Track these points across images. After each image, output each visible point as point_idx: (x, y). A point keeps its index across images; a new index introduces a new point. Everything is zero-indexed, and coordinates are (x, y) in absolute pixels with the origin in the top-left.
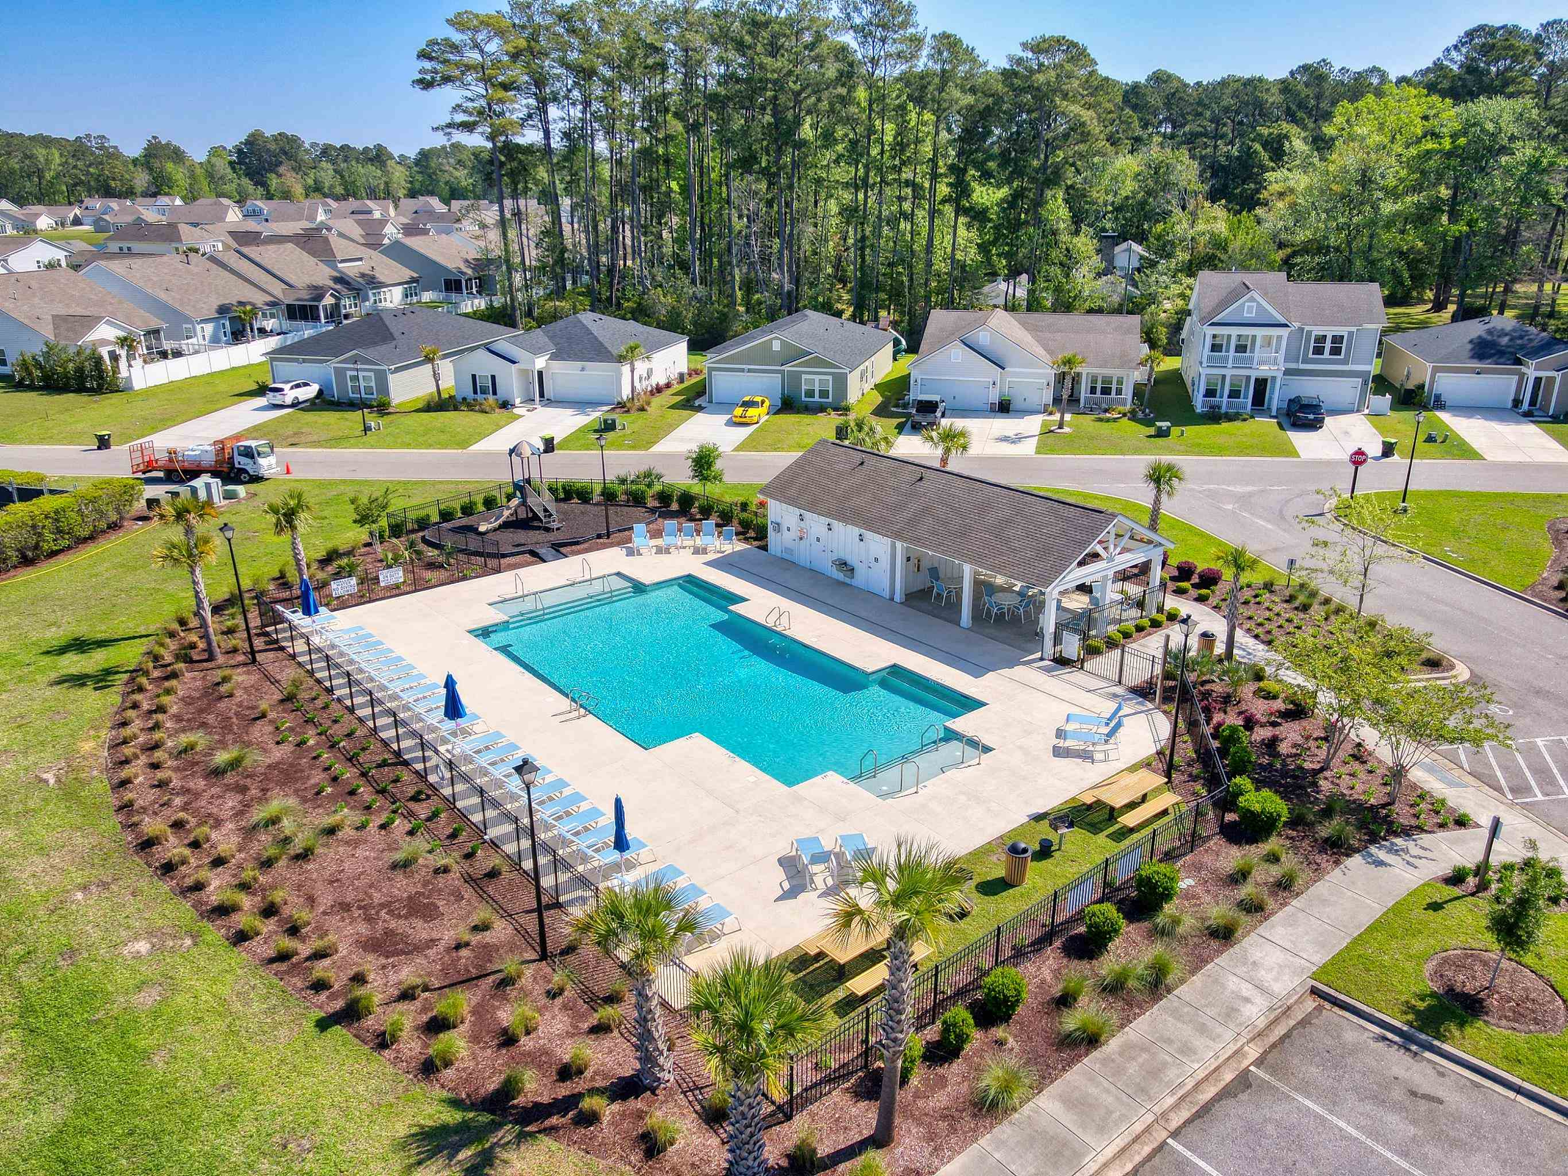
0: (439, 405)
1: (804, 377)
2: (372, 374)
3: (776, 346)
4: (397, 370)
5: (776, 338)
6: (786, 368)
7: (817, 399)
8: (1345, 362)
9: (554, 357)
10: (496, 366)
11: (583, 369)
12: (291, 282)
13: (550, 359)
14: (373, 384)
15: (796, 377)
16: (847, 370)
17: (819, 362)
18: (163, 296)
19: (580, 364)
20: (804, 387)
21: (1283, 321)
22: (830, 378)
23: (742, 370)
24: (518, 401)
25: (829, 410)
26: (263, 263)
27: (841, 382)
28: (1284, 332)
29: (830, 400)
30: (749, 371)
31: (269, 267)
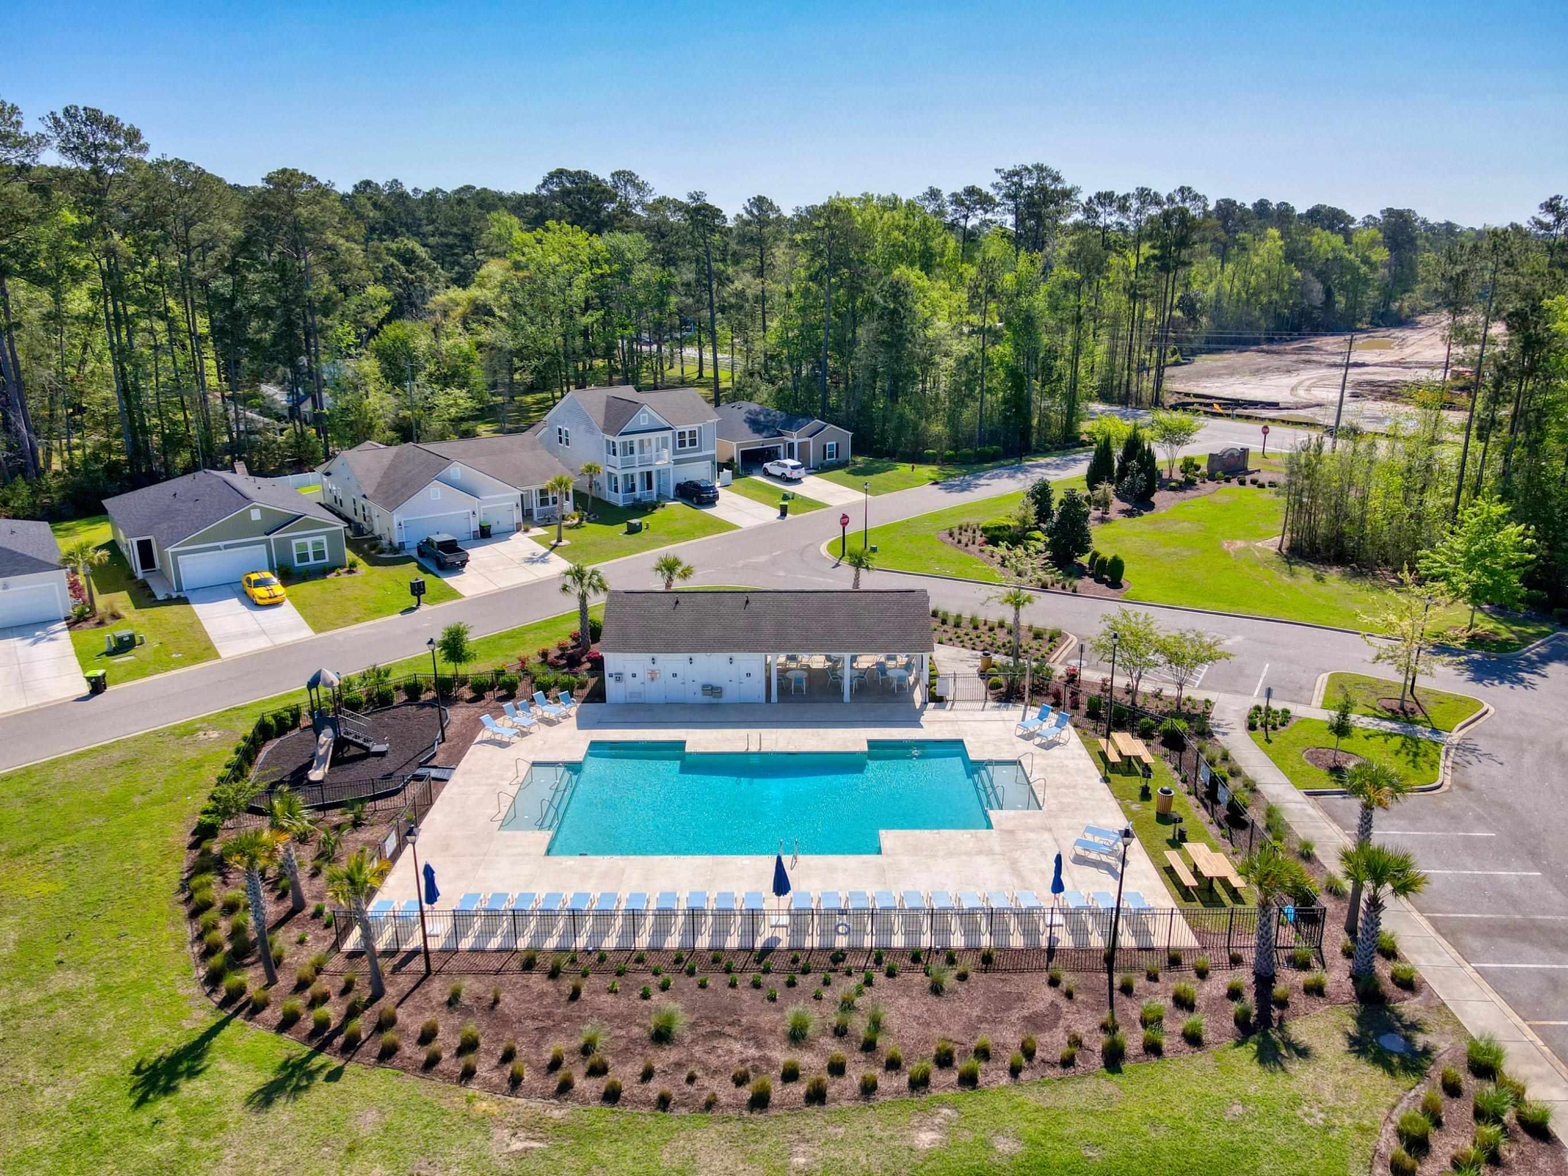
1: (294, 542)
3: (256, 516)
5: (255, 507)
6: (272, 537)
7: (312, 561)
8: (700, 450)
15: (284, 545)
16: (341, 527)
17: (310, 524)
20: (295, 554)
21: (667, 425)
22: (324, 538)
23: (218, 548)
27: (337, 539)
28: (668, 434)
29: (327, 560)
30: (226, 547)
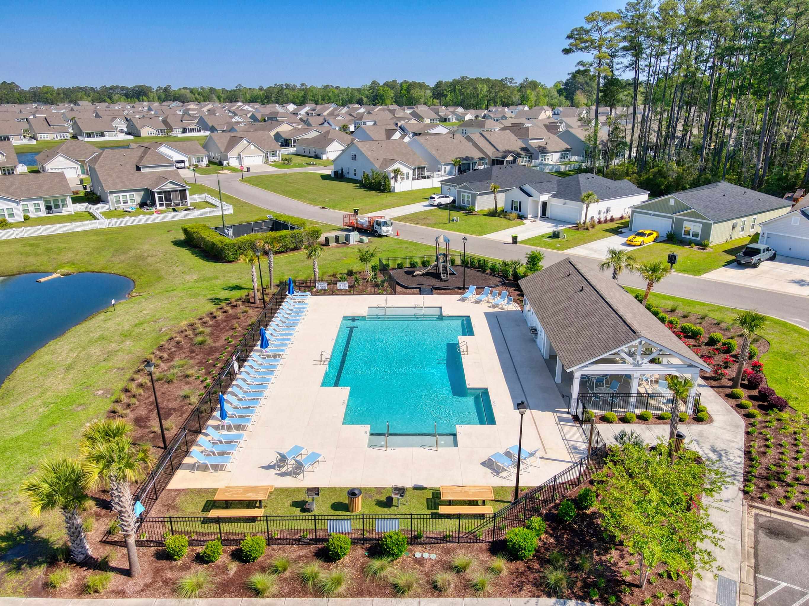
0: (493, 213)
1: (685, 222)
2: (470, 195)
3: (672, 202)
4: (480, 194)
5: (673, 198)
6: (675, 216)
7: (691, 237)
9: (554, 196)
10: (522, 197)
11: (565, 204)
12: (498, 148)
13: (551, 196)
14: (470, 200)
15: (680, 222)
16: (712, 222)
17: (695, 215)
18: (434, 152)
19: (564, 201)
20: (684, 229)
22: (701, 225)
23: (650, 214)
24: (529, 216)
25: (693, 245)
26: (490, 140)
27: (707, 230)
29: (699, 239)
30: (654, 215)
31: (491, 142)
